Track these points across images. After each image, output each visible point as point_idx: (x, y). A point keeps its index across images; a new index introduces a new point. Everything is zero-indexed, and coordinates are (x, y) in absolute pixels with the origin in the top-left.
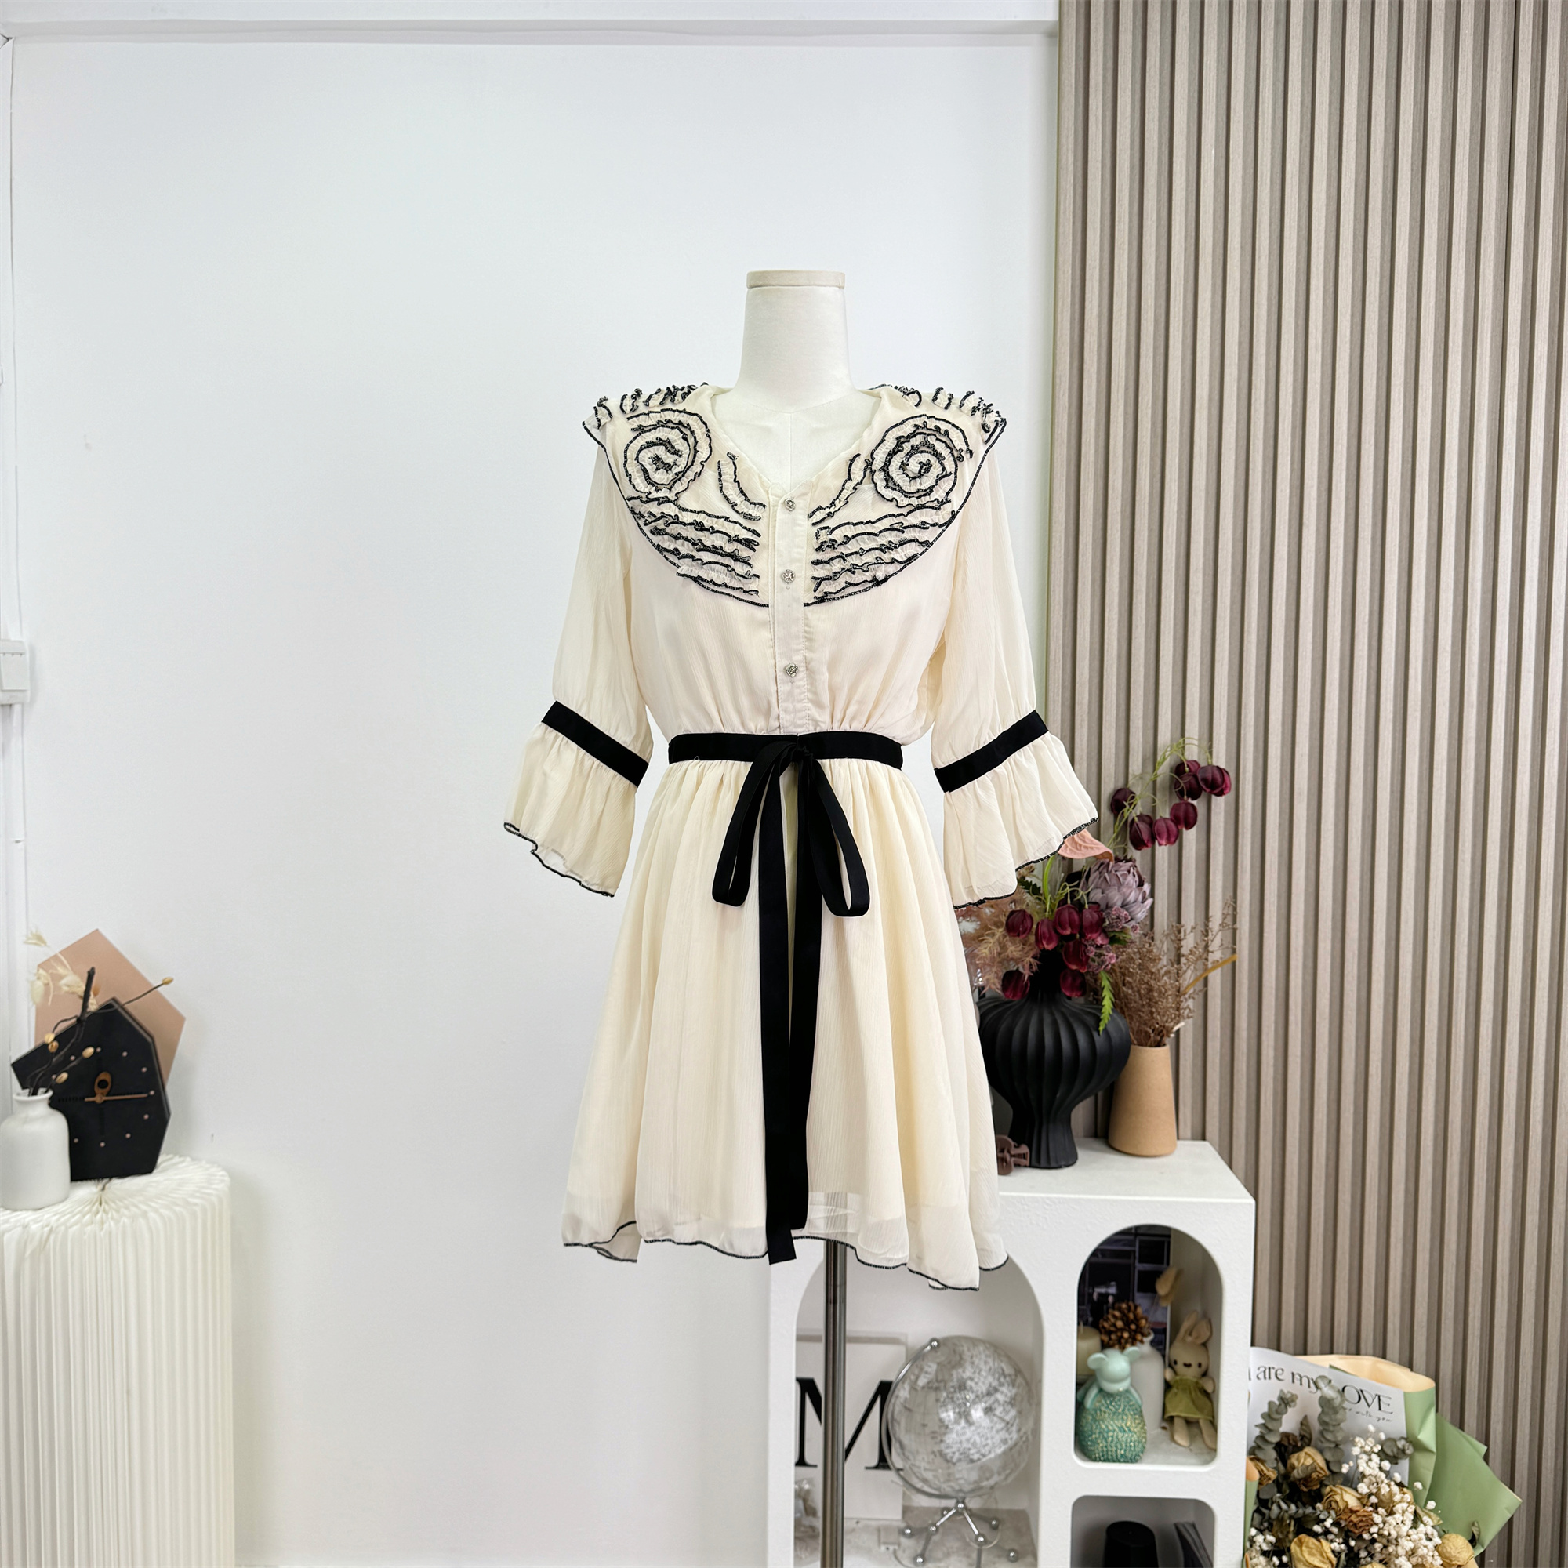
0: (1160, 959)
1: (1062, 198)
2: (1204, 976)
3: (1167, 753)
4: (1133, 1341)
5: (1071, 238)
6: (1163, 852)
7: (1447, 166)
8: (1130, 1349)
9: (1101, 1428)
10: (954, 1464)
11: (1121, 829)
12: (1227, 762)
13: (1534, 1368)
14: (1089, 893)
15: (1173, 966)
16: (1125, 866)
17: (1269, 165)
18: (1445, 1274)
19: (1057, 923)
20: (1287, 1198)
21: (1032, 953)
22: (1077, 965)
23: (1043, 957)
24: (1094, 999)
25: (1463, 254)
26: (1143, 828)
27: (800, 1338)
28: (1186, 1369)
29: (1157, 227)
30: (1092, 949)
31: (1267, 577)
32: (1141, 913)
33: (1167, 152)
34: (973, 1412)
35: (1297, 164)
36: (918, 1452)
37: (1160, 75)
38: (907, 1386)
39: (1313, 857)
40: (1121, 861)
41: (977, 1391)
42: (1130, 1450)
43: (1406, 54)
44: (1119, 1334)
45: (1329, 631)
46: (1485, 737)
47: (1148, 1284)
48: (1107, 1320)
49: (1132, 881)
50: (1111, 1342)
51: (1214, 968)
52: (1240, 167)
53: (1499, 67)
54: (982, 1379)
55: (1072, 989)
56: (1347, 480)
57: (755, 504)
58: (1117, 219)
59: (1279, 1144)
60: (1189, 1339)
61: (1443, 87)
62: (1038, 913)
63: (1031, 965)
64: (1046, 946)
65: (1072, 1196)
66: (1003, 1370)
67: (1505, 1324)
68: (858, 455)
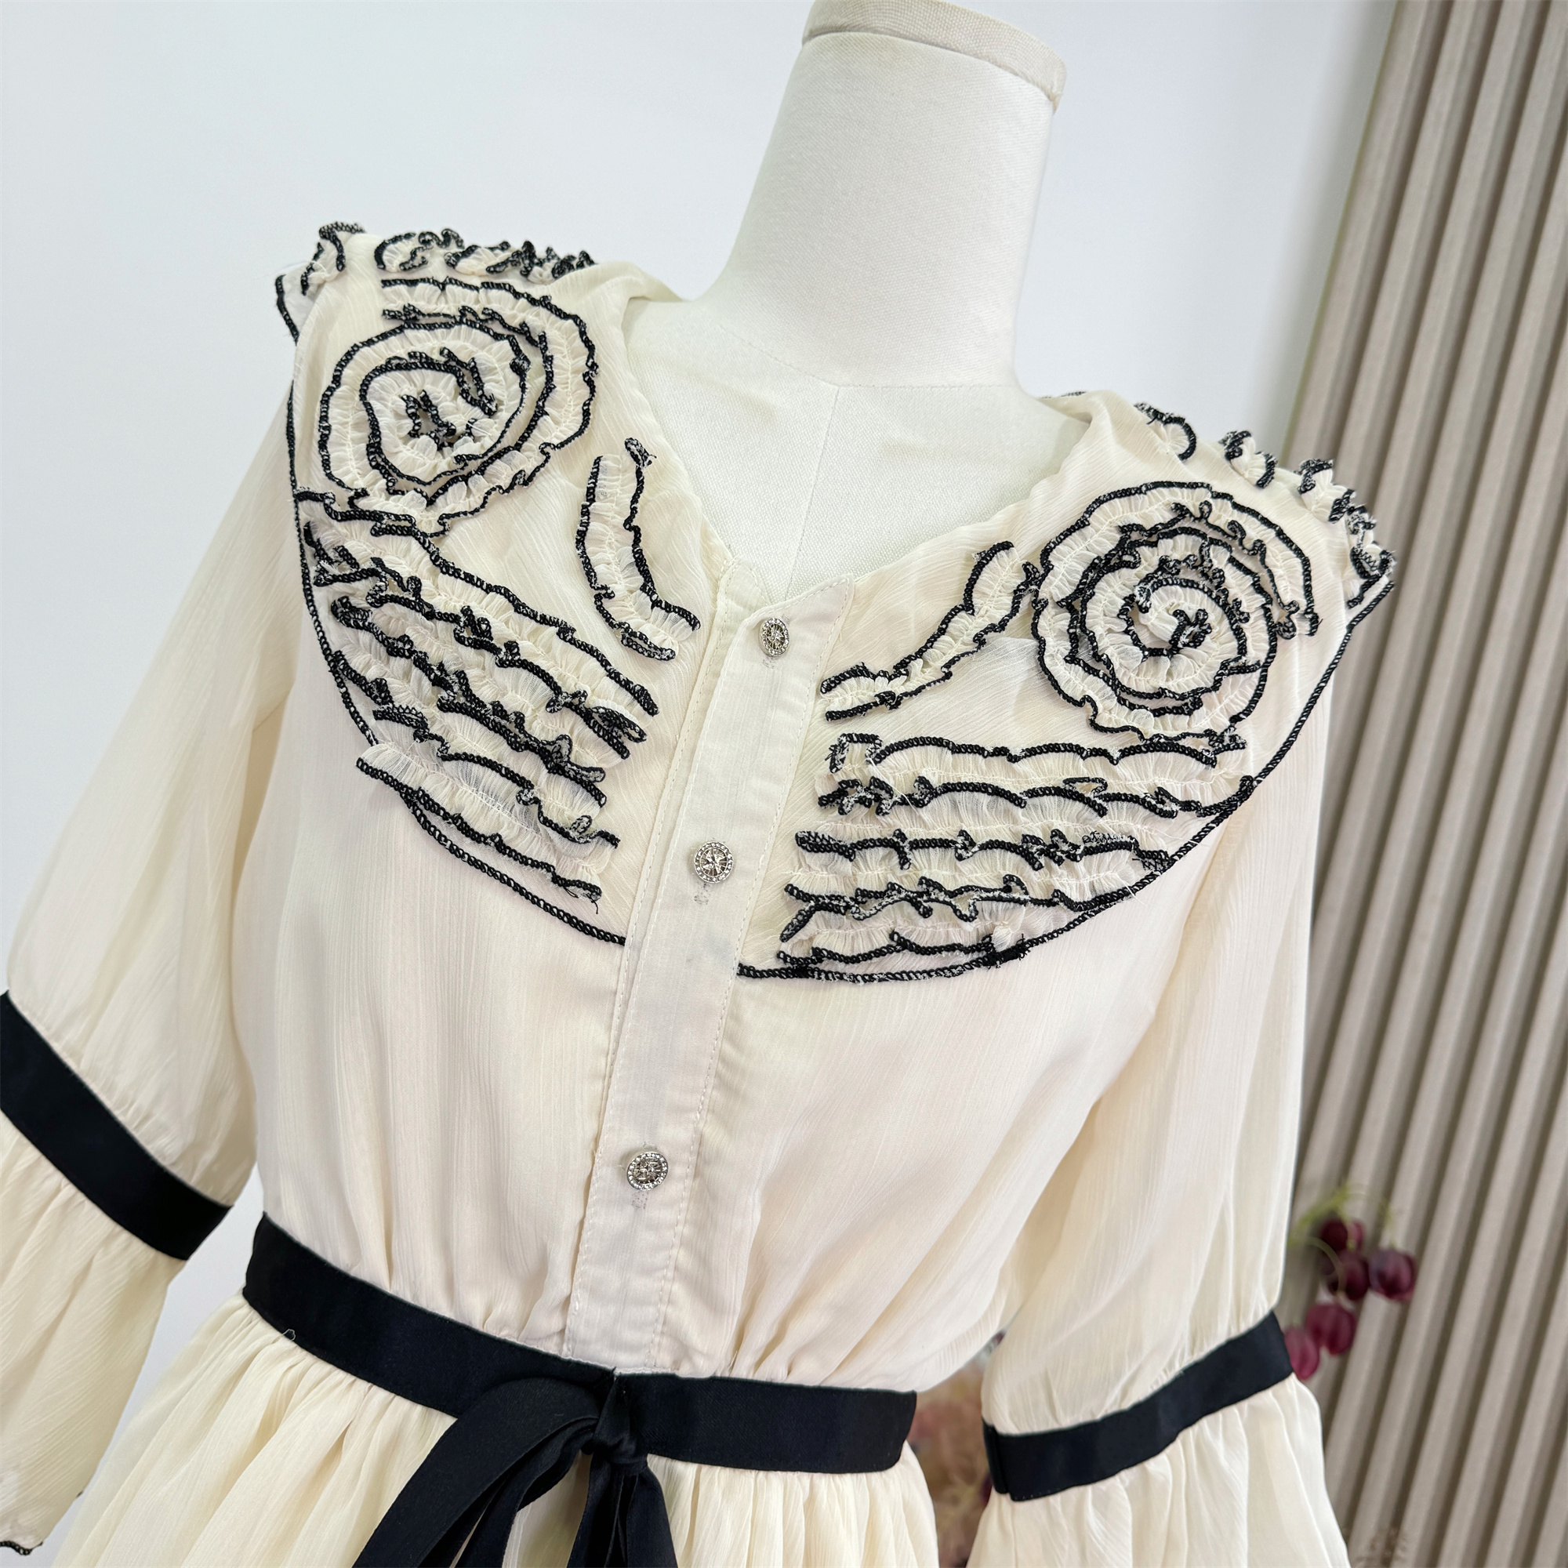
57: (668, 608)
68: (1006, 546)
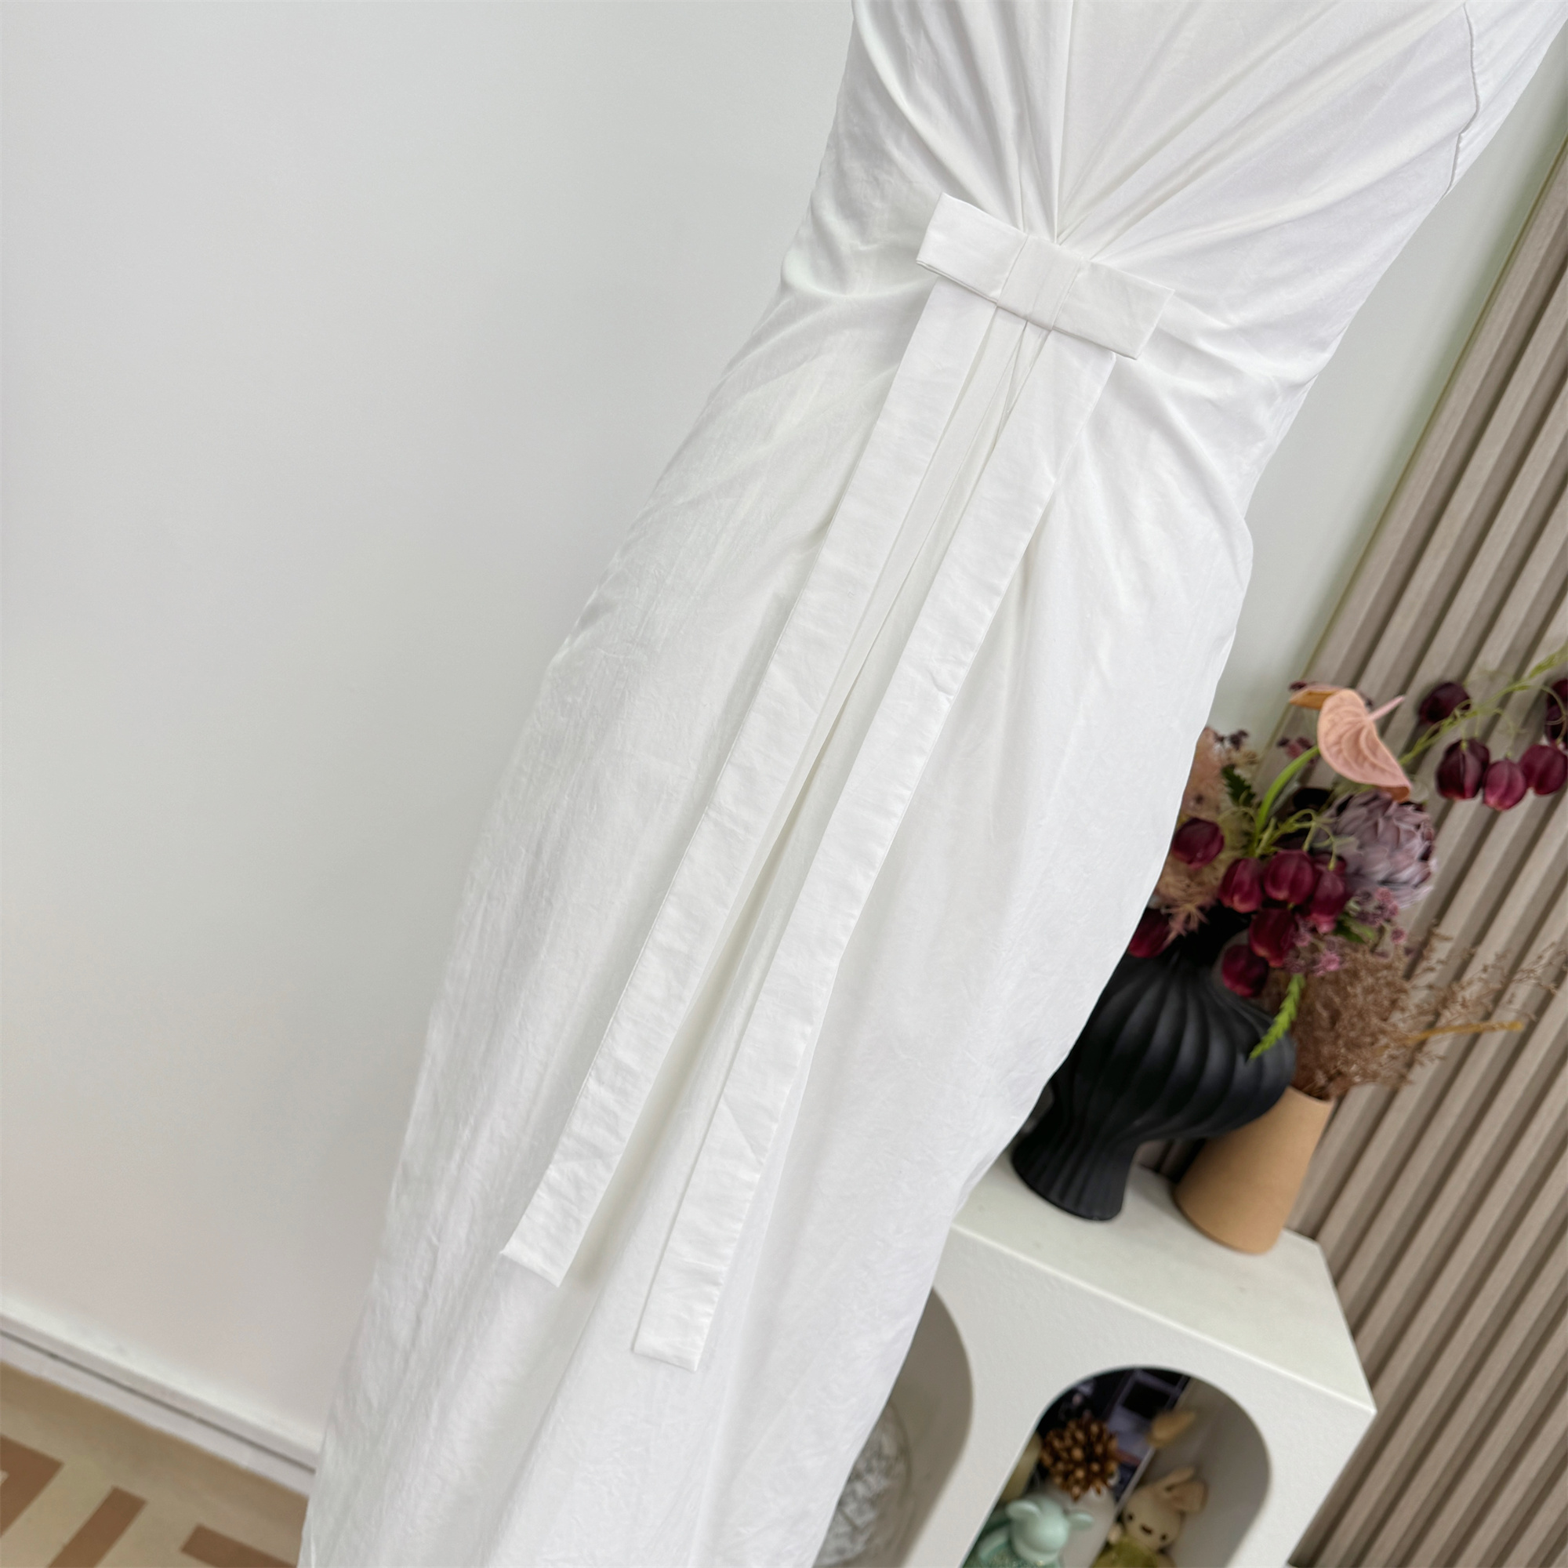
11: (1424, 749)
19: (1269, 872)
22: (1269, 951)
26: (1472, 766)
28: (1142, 1534)
30: (1307, 937)
32: (1407, 904)
49: (1417, 846)
60: (1166, 1495)
63: (1189, 917)
64: (1234, 902)
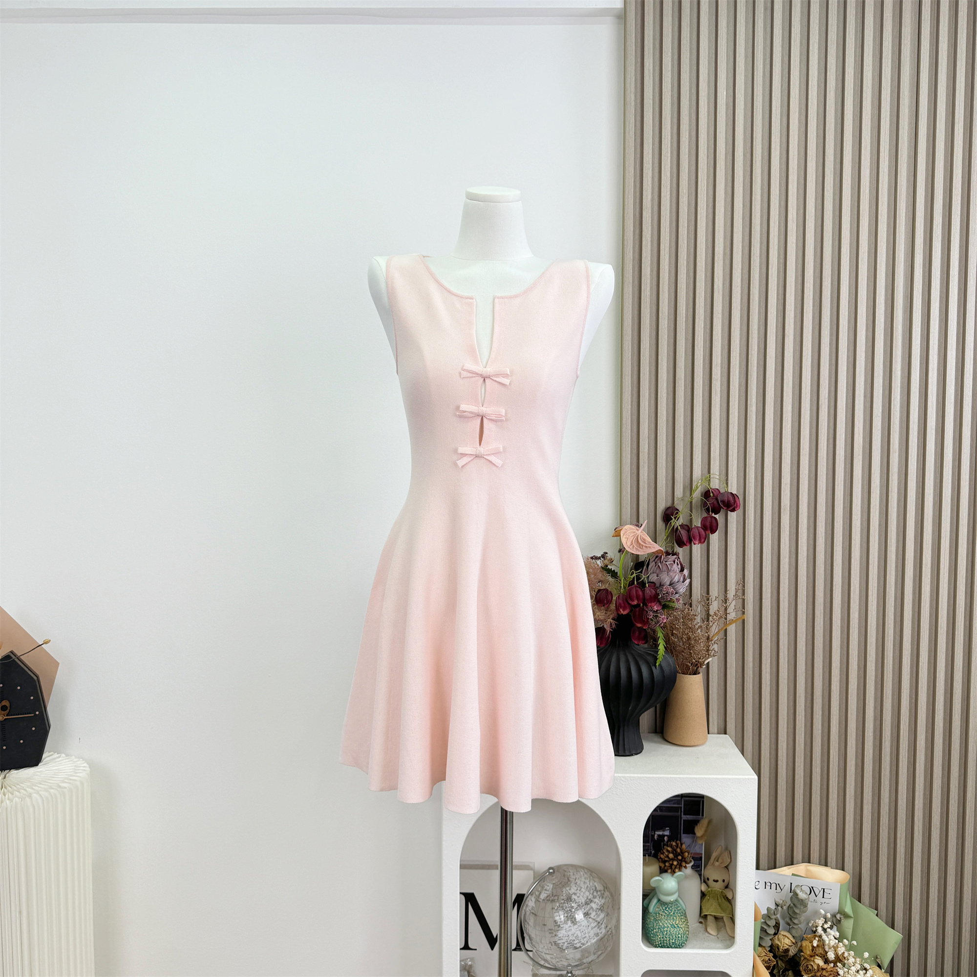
0: (695, 619)
1: (627, 123)
2: (725, 628)
3: (699, 484)
4: (680, 867)
5: (633, 150)
6: (697, 549)
7: (876, 102)
8: (678, 873)
9: (660, 925)
10: (564, 950)
11: (669, 533)
12: (737, 489)
13: (939, 878)
14: (648, 577)
15: (704, 622)
16: (672, 558)
17: (761, 101)
18: (881, 819)
19: (627, 598)
20: (779, 770)
21: (611, 618)
22: (642, 624)
23: (619, 618)
24: (653, 644)
25: (887, 159)
26: (683, 533)
27: (463, 867)
28: (715, 883)
29: (689, 142)
30: (651, 613)
31: (762, 369)
32: (682, 588)
33: (695, 93)
34: (576, 915)
35: (780, 101)
36: (541, 942)
37: (690, 43)
38: (533, 899)
39: (794, 550)
40: (669, 555)
41: (578, 902)
42: (679, 940)
43: (849, 27)
44: (671, 862)
45: (802, 404)
46: (904, 472)
47: (690, 828)
48: (664, 852)
49: (676, 568)
50: (666, 868)
51: (730, 624)
52: (742, 103)
53: (910, 37)
54: (582, 894)
55: (639, 639)
56: (813, 306)
58: (663, 137)
59: (774, 736)
60: (717, 864)
61: (873, 50)
62: (616, 589)
63: (611, 624)
64: (622, 612)
65: (639, 775)
66: (596, 888)
67: (920, 851)
